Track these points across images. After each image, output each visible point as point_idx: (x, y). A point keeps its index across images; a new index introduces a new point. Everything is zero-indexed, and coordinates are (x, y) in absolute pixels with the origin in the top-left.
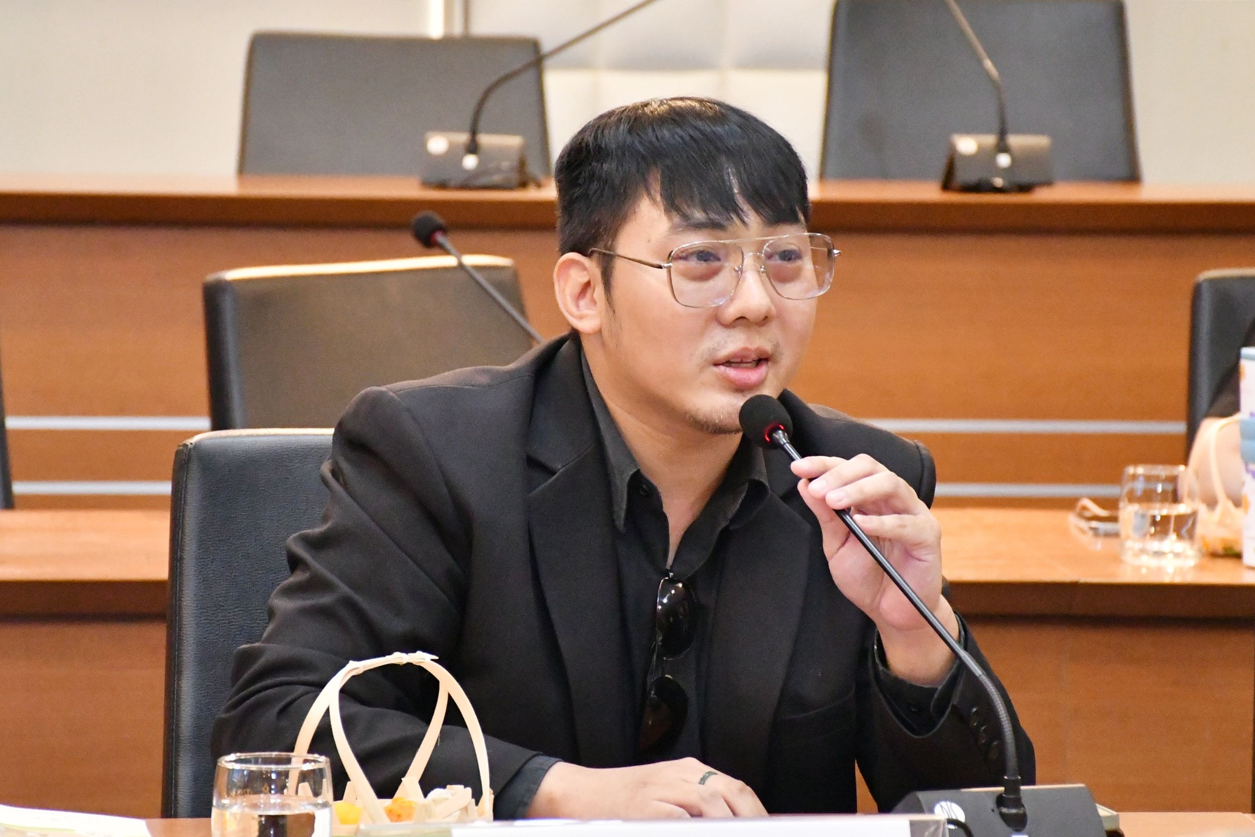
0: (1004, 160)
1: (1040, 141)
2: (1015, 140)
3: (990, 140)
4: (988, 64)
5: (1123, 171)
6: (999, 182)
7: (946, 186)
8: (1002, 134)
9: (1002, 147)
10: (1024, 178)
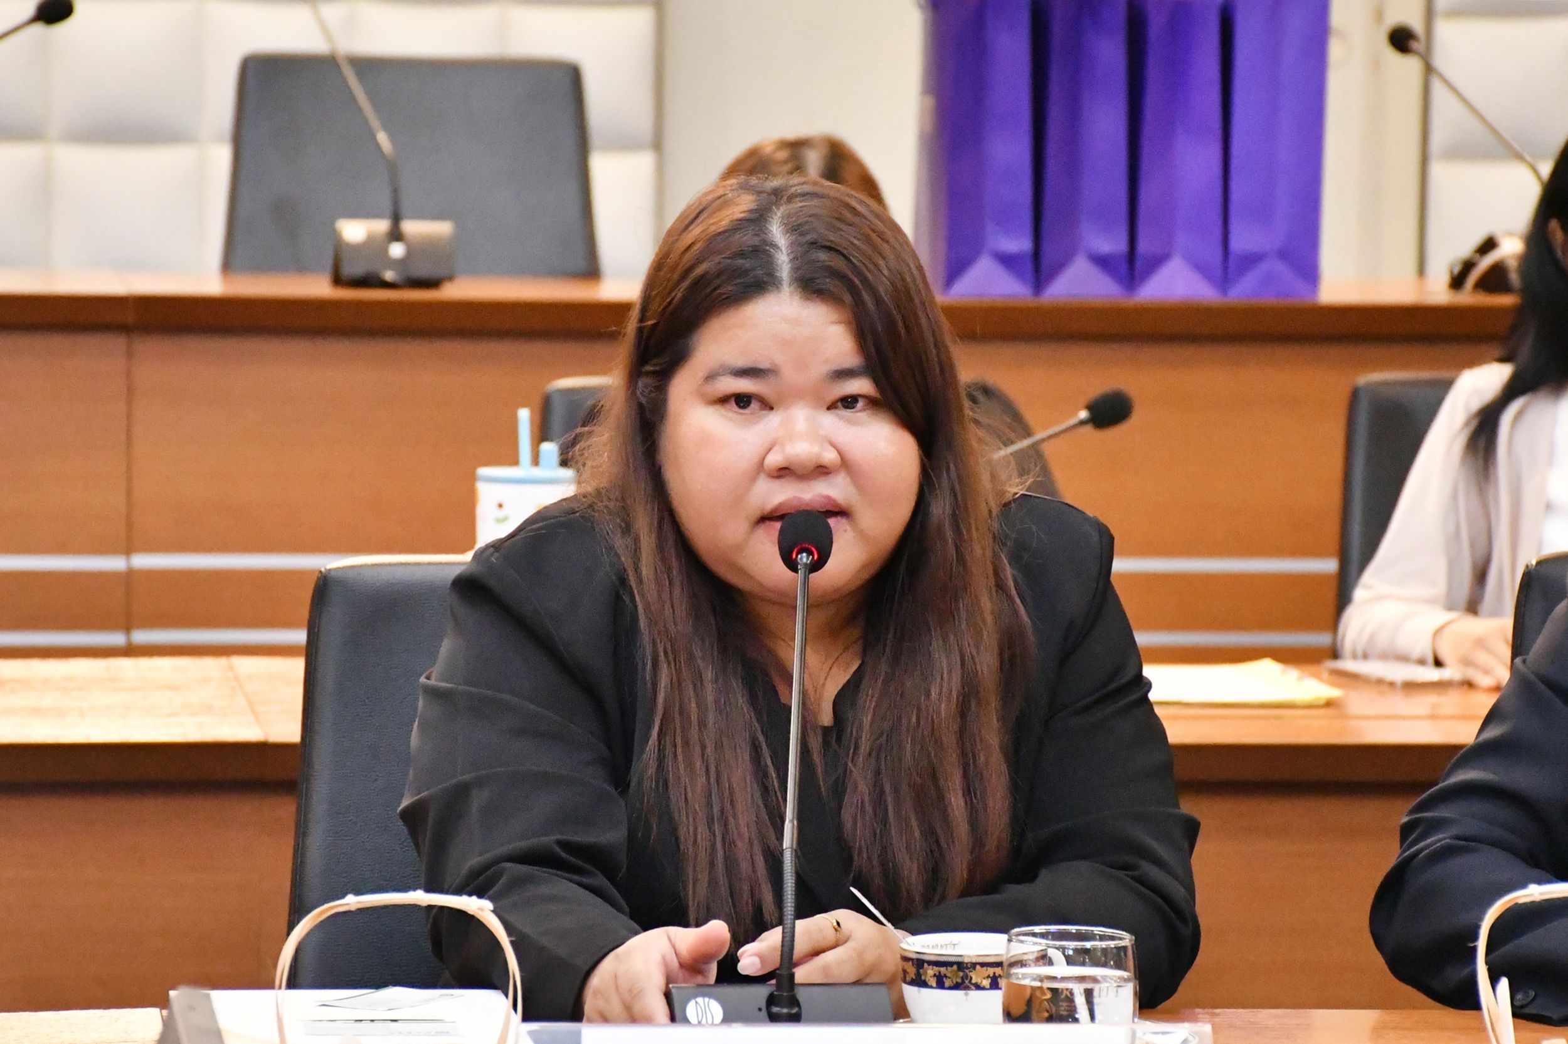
0: (397, 250)
1: (441, 228)
2: (410, 227)
3: (381, 226)
4: (382, 138)
5: (581, 264)
6: (389, 275)
7: (338, 280)
8: (396, 219)
9: (396, 235)
10: (422, 271)
